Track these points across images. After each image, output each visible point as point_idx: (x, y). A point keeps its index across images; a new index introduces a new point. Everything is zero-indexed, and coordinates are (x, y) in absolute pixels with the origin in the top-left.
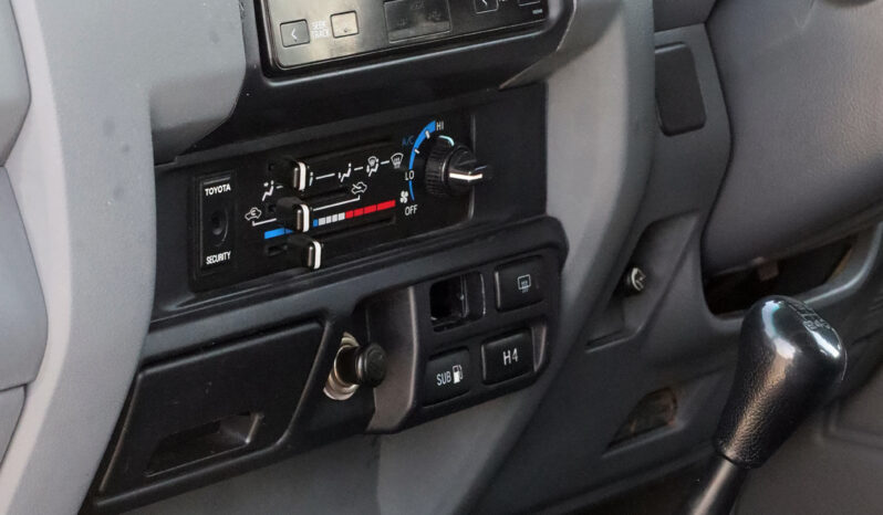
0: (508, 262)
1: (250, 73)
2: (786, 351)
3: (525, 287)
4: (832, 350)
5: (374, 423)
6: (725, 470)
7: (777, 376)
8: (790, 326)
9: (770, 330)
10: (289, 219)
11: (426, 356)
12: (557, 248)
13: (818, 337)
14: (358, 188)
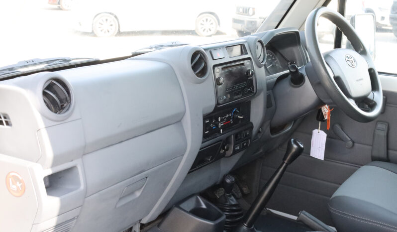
0: (245, 130)
1: (216, 105)
2: (295, 146)
3: (248, 134)
4: (302, 146)
5: (226, 156)
6: (285, 164)
7: (294, 150)
8: (295, 143)
9: (293, 143)
10: (217, 126)
11: (234, 145)
12: (252, 127)
13: (300, 145)
14: (225, 120)
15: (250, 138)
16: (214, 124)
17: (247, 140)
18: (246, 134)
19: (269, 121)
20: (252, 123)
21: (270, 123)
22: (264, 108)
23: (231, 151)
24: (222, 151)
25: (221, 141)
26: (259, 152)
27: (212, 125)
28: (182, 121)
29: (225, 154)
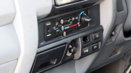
0: (95, 33)
1: (53, 6)
3: (97, 36)
5: (75, 59)
10: (60, 28)
11: (83, 48)
12: (102, 30)
14: (71, 23)
15: (101, 41)
16: (57, 26)
17: (97, 42)
18: (95, 37)
19: (122, 25)
20: (102, 26)
21: (123, 26)
22: (114, 11)
23: (78, 54)
24: (69, 54)
25: (65, 44)
26: (117, 54)
27: (54, 28)
28: (13, 23)
29: (74, 57)
